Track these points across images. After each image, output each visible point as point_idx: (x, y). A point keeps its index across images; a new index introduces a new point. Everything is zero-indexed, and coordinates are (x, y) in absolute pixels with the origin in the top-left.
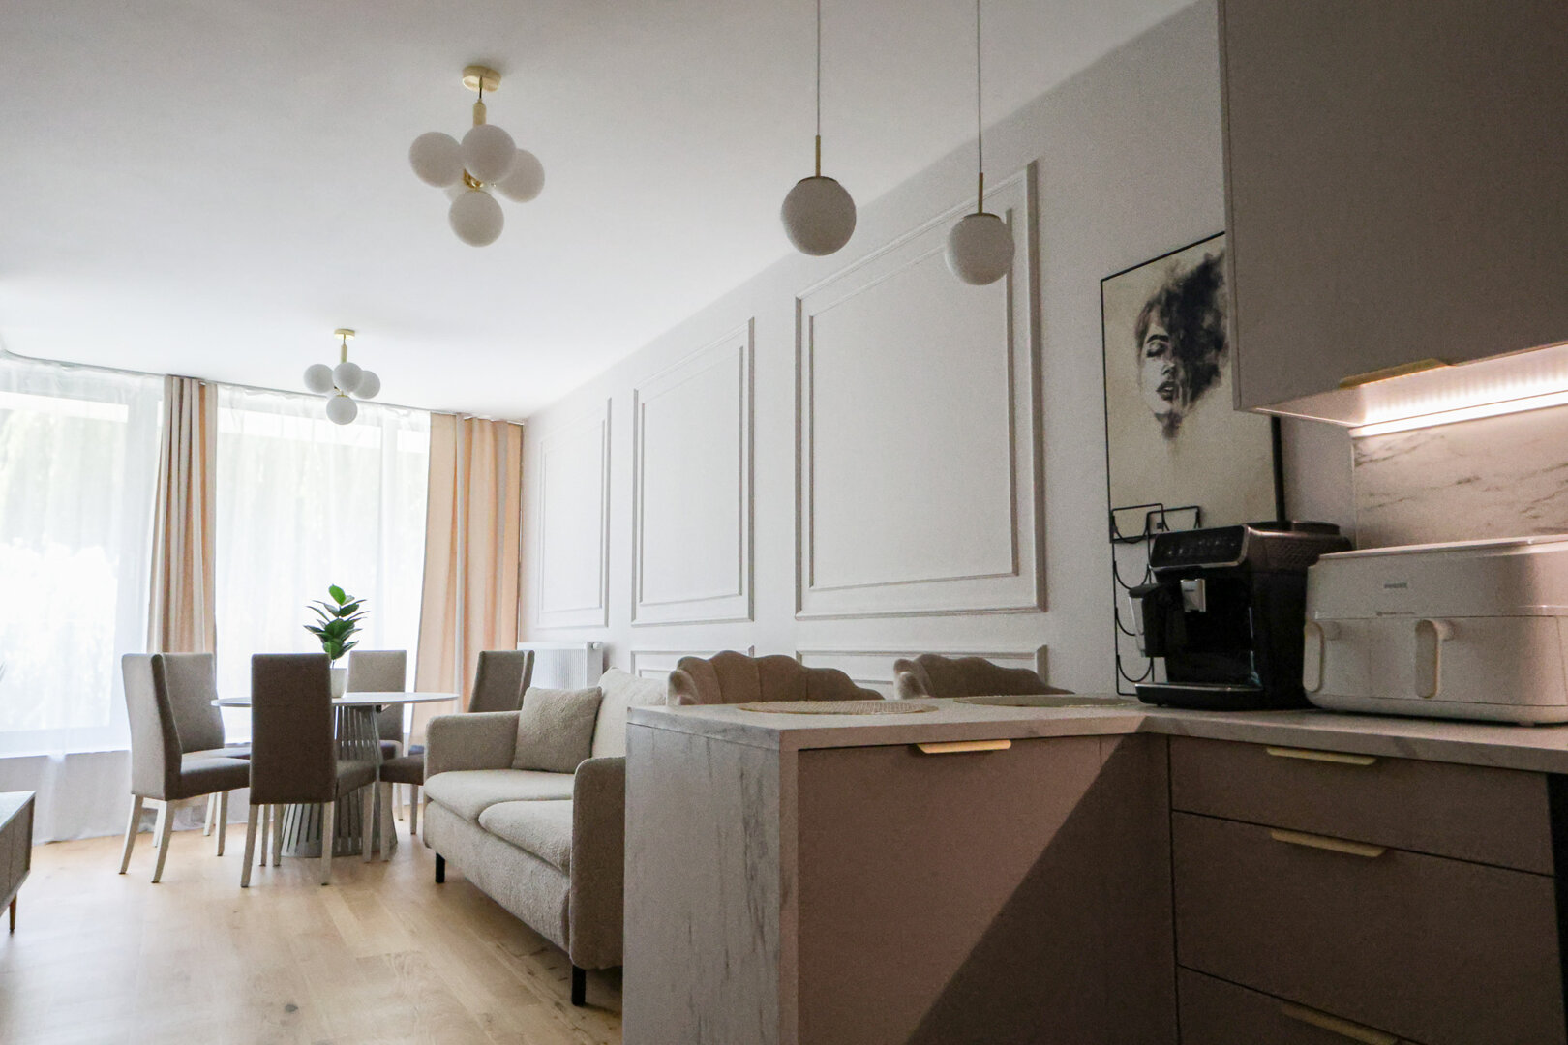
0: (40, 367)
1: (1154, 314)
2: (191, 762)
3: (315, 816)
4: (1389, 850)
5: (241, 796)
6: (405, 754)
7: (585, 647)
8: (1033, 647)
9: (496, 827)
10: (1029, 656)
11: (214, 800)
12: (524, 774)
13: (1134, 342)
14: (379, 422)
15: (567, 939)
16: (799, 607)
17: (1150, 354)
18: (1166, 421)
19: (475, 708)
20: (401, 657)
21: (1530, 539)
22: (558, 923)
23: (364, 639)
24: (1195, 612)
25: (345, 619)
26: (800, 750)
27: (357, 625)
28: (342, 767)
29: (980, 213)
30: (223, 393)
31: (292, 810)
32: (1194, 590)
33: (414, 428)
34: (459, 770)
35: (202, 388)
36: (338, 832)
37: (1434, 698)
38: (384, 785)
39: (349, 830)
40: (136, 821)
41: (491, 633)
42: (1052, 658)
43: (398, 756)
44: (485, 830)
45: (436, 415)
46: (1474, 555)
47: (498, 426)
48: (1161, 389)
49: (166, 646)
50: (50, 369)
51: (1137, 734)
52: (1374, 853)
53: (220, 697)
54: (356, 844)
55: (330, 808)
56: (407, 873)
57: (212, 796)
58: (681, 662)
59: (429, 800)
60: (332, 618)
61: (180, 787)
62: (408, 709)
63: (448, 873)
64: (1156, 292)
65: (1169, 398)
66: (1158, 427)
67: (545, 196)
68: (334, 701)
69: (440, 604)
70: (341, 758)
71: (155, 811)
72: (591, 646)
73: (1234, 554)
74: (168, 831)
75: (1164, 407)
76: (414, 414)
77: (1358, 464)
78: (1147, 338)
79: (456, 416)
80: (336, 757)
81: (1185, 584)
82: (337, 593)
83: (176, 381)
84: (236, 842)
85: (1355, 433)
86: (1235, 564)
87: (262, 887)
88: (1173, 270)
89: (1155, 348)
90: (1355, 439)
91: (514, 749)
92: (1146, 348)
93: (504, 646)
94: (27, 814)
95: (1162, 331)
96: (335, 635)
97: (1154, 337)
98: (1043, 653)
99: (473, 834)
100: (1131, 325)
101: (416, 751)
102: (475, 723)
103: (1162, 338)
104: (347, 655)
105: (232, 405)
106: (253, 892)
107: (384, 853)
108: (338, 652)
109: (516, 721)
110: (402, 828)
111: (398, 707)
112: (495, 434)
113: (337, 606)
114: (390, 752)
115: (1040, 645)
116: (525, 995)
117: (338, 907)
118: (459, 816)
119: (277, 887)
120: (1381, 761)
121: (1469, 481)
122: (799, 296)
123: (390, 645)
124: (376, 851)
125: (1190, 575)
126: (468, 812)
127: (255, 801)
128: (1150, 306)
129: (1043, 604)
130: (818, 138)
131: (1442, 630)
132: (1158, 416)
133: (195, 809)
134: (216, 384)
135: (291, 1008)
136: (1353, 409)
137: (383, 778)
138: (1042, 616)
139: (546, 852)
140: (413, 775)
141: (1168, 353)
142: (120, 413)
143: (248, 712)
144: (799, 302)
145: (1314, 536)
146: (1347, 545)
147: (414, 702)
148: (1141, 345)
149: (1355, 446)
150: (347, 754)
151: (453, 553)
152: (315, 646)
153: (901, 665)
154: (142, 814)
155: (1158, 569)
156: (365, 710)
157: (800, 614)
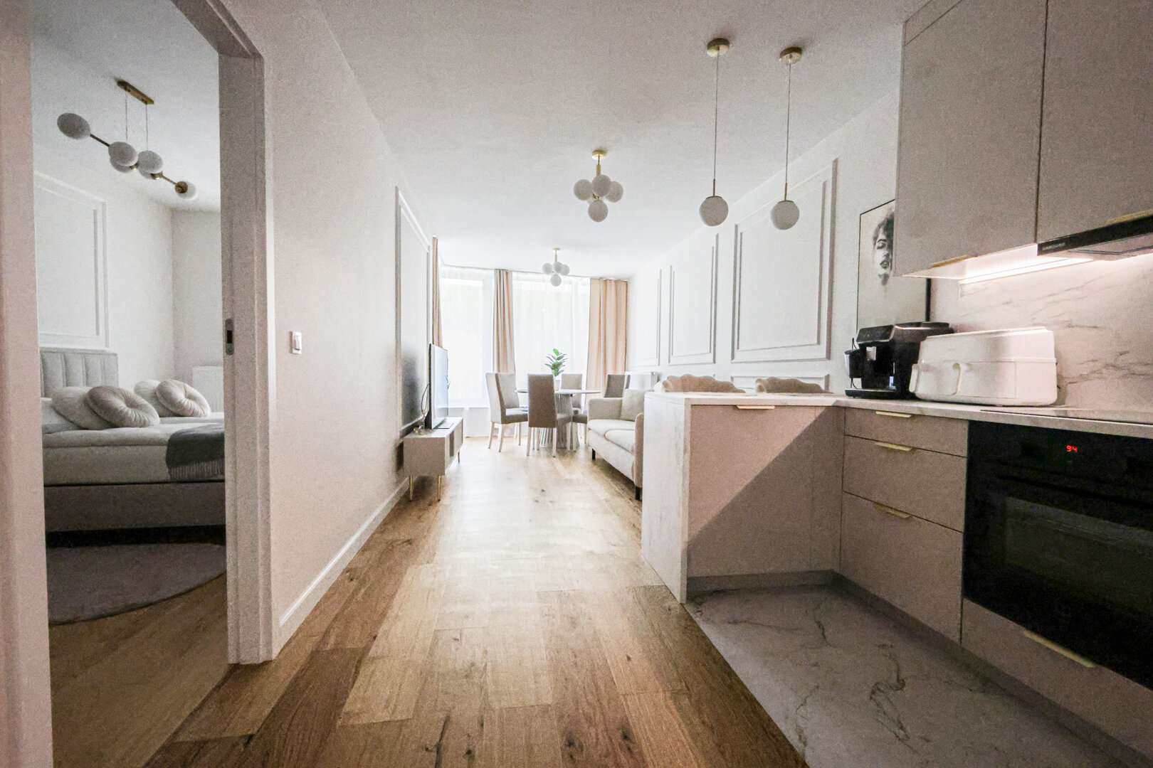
0: (454, 269)
1: (881, 230)
2: (509, 412)
3: (551, 432)
4: (914, 449)
5: (526, 424)
6: (582, 413)
7: (650, 374)
8: (823, 375)
9: (610, 438)
10: (820, 379)
11: (517, 424)
12: (624, 421)
13: (871, 242)
14: (571, 283)
15: (633, 475)
16: (733, 357)
17: (879, 248)
18: (883, 277)
19: (605, 397)
20: (580, 376)
21: (1011, 330)
22: (630, 471)
23: (566, 369)
24: (872, 361)
25: (559, 361)
26: (692, 405)
27: (563, 364)
28: (559, 416)
29: (785, 201)
30: (514, 274)
31: (543, 430)
32: (872, 352)
33: (584, 284)
34: (600, 419)
35: (507, 273)
36: (558, 440)
37: (956, 394)
38: (574, 423)
39: (562, 438)
40: (492, 433)
41: (615, 368)
42: (831, 379)
43: (579, 413)
44: (607, 439)
45: (593, 279)
46: (988, 336)
47: (617, 281)
48: (882, 263)
49: (499, 370)
50: (457, 269)
51: (833, 406)
52: (907, 449)
53: (518, 389)
54: (565, 445)
55: (555, 430)
56: (583, 455)
57: (516, 423)
58: (668, 377)
59: (590, 429)
60: (555, 361)
61: (506, 420)
62: (583, 396)
63: (596, 457)
64: (883, 220)
65: (885, 268)
66: (880, 280)
67: (624, 197)
68: (556, 392)
69: (594, 357)
70: (559, 412)
71: (498, 429)
72: (652, 373)
73: (887, 337)
74: (503, 437)
75: (883, 271)
76: (584, 279)
77: (962, 296)
78: (878, 240)
79: (600, 279)
80: (556, 412)
81: (868, 349)
82: (556, 352)
83: (498, 271)
84: (525, 441)
85: (961, 282)
86: (888, 340)
87: (533, 456)
88: (891, 209)
89: (880, 245)
90: (961, 285)
91: (620, 411)
92: (877, 245)
93: (620, 373)
94: (460, 426)
95: (884, 237)
96: (555, 367)
97: (881, 240)
98: (828, 377)
99: (604, 441)
100: (871, 234)
101: (585, 412)
102: (605, 402)
103: (884, 240)
104: (560, 375)
105: (517, 279)
106: (530, 457)
107: (574, 449)
108: (557, 374)
109: (621, 401)
110: (581, 441)
111: (579, 395)
112: (616, 286)
113: (556, 357)
114: (576, 412)
115: (826, 374)
116: (620, 495)
117: (558, 464)
118: (599, 434)
119: (539, 456)
120: (913, 416)
121: (1007, 303)
122: (737, 223)
123: (576, 372)
124: (571, 448)
125: (870, 345)
126: (602, 432)
127: (531, 426)
128: (880, 226)
129: (829, 357)
130: (714, 180)
131: (963, 367)
132: (880, 276)
133: (511, 429)
134: (512, 271)
135: (543, 491)
136: (962, 272)
137: (574, 421)
138: (828, 362)
139: (626, 446)
140: (583, 420)
141: (886, 248)
142: (480, 284)
143: (527, 394)
144: (736, 226)
145: (933, 328)
146: (952, 331)
147: (586, 393)
148: (875, 244)
149: (961, 288)
150: (562, 411)
151: (600, 335)
152: (549, 372)
153: (759, 380)
154: (494, 430)
155: (860, 343)
156: (567, 396)
157: (733, 361)
